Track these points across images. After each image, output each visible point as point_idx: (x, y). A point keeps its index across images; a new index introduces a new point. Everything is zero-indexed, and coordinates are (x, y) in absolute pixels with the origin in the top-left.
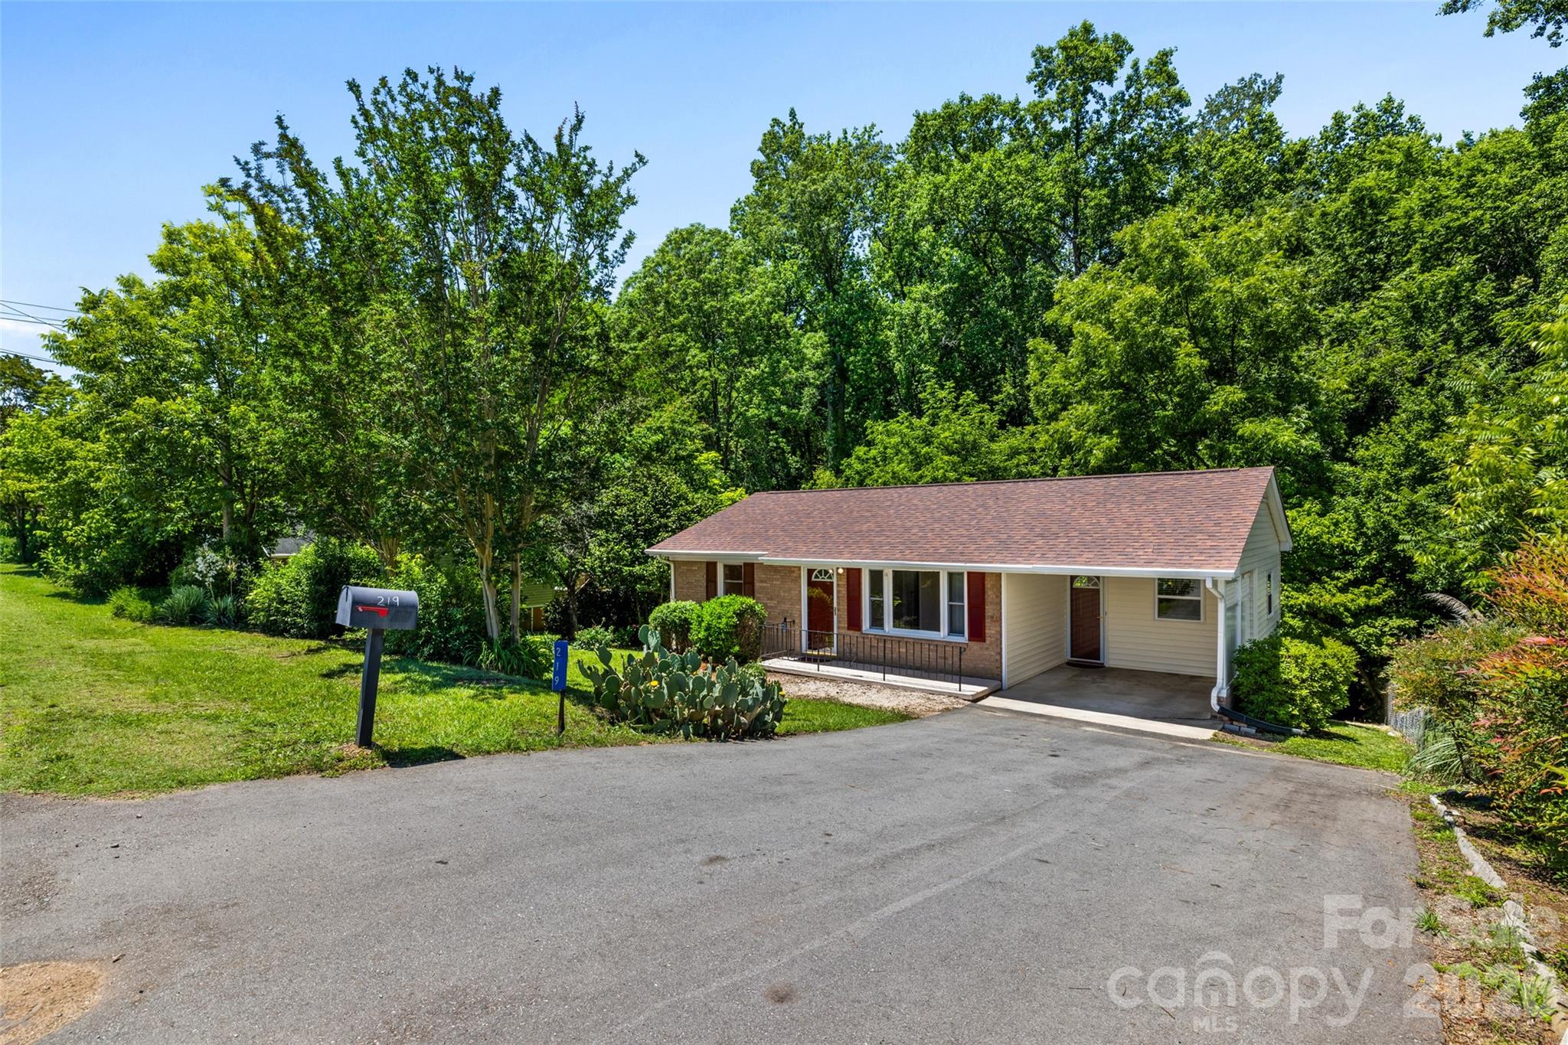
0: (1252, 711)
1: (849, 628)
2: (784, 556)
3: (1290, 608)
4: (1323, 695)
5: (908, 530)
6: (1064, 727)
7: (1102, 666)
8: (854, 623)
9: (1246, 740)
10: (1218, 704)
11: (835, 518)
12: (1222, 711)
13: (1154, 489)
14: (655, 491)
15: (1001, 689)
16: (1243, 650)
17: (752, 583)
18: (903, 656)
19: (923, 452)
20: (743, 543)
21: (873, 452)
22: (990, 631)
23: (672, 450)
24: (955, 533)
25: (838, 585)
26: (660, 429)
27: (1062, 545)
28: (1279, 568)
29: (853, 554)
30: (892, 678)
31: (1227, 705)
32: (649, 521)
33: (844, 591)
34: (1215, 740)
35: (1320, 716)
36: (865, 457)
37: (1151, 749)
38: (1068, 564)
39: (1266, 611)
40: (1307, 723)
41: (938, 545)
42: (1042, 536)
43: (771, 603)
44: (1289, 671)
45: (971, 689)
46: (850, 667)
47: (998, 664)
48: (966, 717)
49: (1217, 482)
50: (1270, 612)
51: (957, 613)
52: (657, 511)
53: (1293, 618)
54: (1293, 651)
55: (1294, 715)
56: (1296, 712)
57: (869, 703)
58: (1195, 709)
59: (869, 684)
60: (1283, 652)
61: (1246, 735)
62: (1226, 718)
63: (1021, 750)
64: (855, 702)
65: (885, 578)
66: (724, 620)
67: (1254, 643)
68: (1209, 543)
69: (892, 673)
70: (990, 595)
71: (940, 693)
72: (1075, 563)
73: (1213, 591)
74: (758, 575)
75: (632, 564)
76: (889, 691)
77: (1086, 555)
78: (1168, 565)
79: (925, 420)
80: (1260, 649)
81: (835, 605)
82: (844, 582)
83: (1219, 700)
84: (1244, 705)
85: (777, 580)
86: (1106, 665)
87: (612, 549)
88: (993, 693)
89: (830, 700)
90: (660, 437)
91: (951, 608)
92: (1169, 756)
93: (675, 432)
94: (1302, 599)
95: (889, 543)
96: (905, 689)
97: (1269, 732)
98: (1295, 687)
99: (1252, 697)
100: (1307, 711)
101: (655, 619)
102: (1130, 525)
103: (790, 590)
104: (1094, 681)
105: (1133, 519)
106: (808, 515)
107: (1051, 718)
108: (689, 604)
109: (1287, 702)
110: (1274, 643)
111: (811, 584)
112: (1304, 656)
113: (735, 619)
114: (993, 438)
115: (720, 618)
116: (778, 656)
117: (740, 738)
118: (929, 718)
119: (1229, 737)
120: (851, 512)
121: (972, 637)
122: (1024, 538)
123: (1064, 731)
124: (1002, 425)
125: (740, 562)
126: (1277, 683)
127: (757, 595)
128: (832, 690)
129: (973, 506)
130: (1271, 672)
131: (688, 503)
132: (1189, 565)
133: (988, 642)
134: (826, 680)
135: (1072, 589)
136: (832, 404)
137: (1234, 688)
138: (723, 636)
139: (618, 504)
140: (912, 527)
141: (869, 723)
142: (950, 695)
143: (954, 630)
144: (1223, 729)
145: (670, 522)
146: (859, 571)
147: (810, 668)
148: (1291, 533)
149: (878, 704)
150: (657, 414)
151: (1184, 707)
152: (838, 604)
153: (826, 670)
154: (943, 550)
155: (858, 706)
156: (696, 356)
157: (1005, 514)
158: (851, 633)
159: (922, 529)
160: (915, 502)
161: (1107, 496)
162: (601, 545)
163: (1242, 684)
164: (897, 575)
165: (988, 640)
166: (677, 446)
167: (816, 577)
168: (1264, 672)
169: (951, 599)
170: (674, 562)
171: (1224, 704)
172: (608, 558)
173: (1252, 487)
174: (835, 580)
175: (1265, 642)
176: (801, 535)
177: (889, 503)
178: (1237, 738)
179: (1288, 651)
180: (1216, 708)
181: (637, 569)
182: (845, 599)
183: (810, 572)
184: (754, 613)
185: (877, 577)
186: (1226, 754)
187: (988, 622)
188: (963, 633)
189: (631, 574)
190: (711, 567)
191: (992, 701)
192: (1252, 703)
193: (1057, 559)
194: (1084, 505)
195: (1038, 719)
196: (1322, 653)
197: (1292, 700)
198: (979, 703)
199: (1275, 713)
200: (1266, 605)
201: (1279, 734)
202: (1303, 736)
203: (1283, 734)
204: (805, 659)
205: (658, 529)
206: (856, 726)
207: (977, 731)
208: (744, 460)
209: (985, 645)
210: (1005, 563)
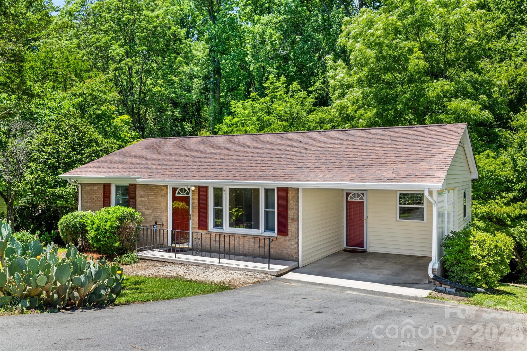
0: (453, 277)
1: (199, 228)
2: (155, 178)
3: (477, 215)
4: (495, 266)
5: (240, 161)
6: (334, 292)
7: (365, 251)
8: (203, 225)
9: (449, 296)
10: (433, 273)
11: (195, 154)
12: (435, 278)
13: (396, 136)
14: (74, 136)
15: (298, 267)
16: (448, 238)
17: (135, 198)
18: (232, 246)
19: (265, 119)
20: (129, 170)
21: (236, 120)
22: (291, 228)
23: (91, 109)
24: (270, 162)
25: (193, 199)
26: (81, 95)
27: (337, 170)
28: (471, 189)
29: (202, 176)
30: (224, 261)
31: (438, 274)
32: (68, 157)
33: (197, 203)
34: (430, 297)
35: (493, 279)
36: (230, 123)
37: (388, 305)
38: (339, 181)
39: (463, 215)
40: (486, 284)
41: (258, 170)
42: (325, 164)
43: (147, 212)
44: (475, 251)
45: (276, 268)
46: (197, 255)
47: (296, 251)
48: (269, 287)
49: (434, 132)
50: (465, 215)
51: (270, 216)
52: (74, 149)
53: (478, 221)
54: (478, 238)
55: (478, 279)
56: (479, 277)
57: (204, 279)
58: (419, 277)
59: (209, 266)
60: (471, 238)
61: (450, 293)
62: (437, 283)
63: (298, 309)
64: (194, 279)
65: (224, 193)
66: (109, 223)
67: (455, 233)
68: (427, 167)
69: (224, 258)
70: (291, 203)
71: (255, 271)
72: (344, 180)
73: (429, 198)
74: (139, 192)
75: (55, 187)
76: (221, 271)
77: (351, 175)
78: (401, 180)
79: (267, 99)
80: (458, 237)
81: (191, 213)
82: (196, 196)
83: (433, 270)
84: (449, 273)
85: (152, 195)
86: (368, 251)
87: (39, 176)
88: (292, 270)
89: (177, 278)
90: (81, 99)
91: (267, 213)
92: (398, 309)
93: (94, 98)
94: (484, 209)
95: (226, 169)
96: (233, 269)
97: (463, 291)
98: (479, 261)
99: (453, 268)
100: (486, 276)
101: (62, 224)
102: (380, 157)
103: (160, 203)
104: (359, 261)
105: (382, 154)
106: (177, 153)
107: (327, 285)
108: (89, 213)
109: (474, 271)
110: (467, 234)
111: (175, 199)
112: (485, 241)
113: (118, 223)
114: (310, 112)
115: (106, 222)
116: (150, 249)
117: (74, 308)
118: (241, 288)
119: (439, 294)
120: (206, 150)
121: (280, 233)
122: (313, 165)
123: (333, 294)
124: (315, 104)
125: (126, 184)
126: (468, 259)
127: (138, 206)
128: (181, 271)
129: (285, 146)
130: (464, 252)
131: (98, 145)
132: (414, 181)
133: (290, 235)
134: (180, 264)
135: (347, 202)
136: (212, 90)
137: (443, 263)
138: (108, 234)
139: (47, 145)
140: (244, 159)
141: (195, 293)
142: (262, 272)
143: (268, 228)
144: (436, 290)
145: (83, 157)
146: (206, 188)
147: (170, 256)
148: (478, 168)
149: (211, 280)
150: (81, 85)
151: (412, 276)
152: (193, 211)
153: (181, 257)
154: (260, 173)
155: (196, 282)
156: (116, 49)
157: (304, 151)
158: (201, 231)
159: (249, 160)
160: (248, 144)
161: (368, 140)
162: (32, 173)
163: (447, 260)
164: (232, 191)
165: (290, 234)
166: (95, 107)
167: (179, 193)
168: (460, 252)
169: (267, 206)
170: (81, 184)
171: (436, 273)
172: (36, 182)
173: (454, 134)
174: (190, 195)
175: (462, 232)
176: (170, 164)
177: (231, 145)
178: (444, 295)
179: (474, 237)
180: (431, 276)
181: (58, 190)
182: (197, 208)
183: (174, 190)
184: (133, 218)
185: (218, 193)
186: (436, 307)
187: (290, 221)
188: (274, 230)
189: (53, 194)
190: (107, 188)
191: (291, 276)
192: (453, 272)
193: (333, 178)
194: (354, 145)
195: (318, 287)
196: (494, 239)
197: (477, 269)
198: (282, 277)
199: (467, 278)
200: (462, 211)
201: (469, 292)
202: (484, 293)
203: (472, 292)
204: (170, 250)
205: (75, 162)
206: (184, 295)
207: (272, 296)
208: (155, 125)
209: (288, 238)
210: (299, 181)
